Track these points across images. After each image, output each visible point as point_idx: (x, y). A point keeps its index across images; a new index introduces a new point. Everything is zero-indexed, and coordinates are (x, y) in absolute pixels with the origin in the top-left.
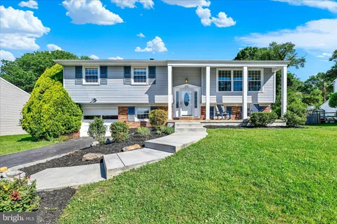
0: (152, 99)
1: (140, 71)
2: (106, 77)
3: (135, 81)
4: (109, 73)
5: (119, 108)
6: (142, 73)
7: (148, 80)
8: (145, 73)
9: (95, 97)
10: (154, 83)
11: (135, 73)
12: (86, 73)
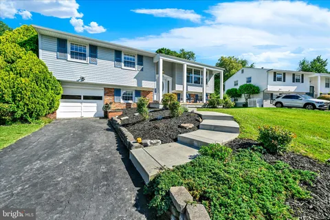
0: (139, 83)
1: (130, 57)
2: (96, 57)
3: (125, 66)
4: (99, 53)
5: (105, 89)
6: (131, 59)
7: (136, 66)
8: (134, 60)
9: (83, 76)
10: (142, 70)
11: (125, 58)
12: (72, 49)
